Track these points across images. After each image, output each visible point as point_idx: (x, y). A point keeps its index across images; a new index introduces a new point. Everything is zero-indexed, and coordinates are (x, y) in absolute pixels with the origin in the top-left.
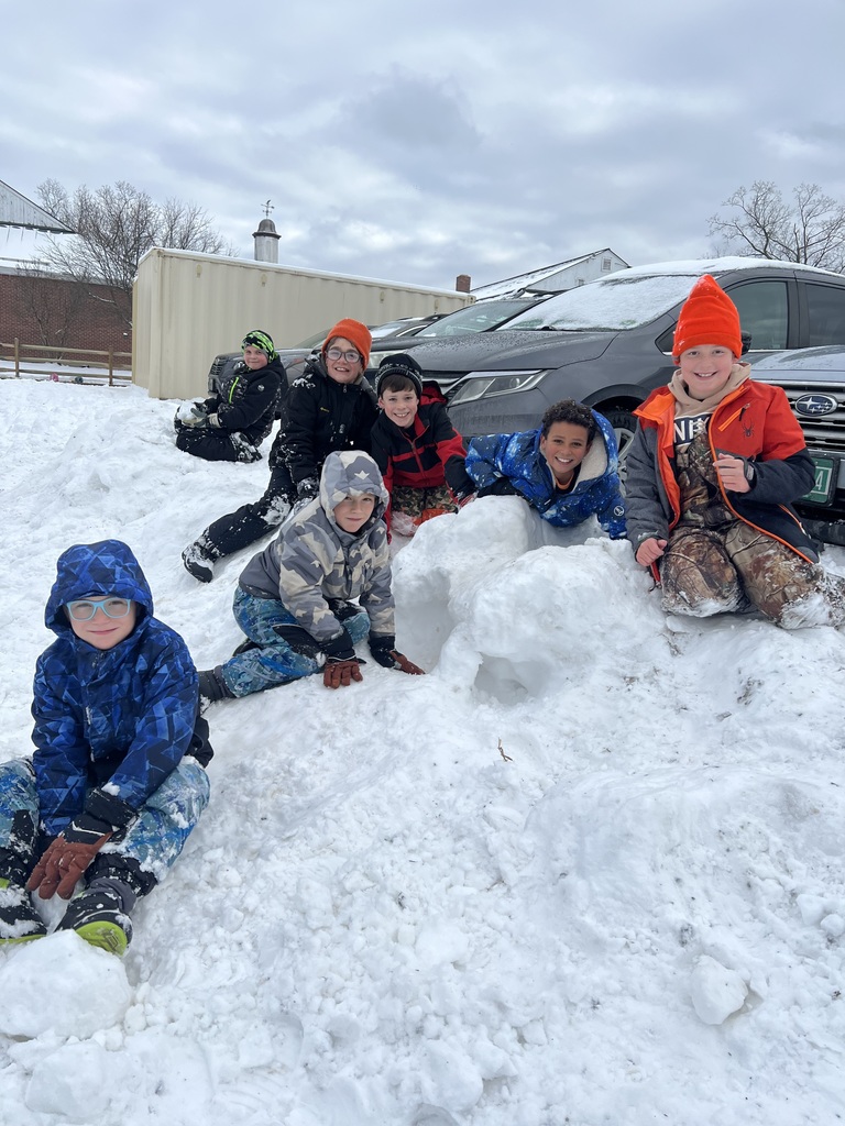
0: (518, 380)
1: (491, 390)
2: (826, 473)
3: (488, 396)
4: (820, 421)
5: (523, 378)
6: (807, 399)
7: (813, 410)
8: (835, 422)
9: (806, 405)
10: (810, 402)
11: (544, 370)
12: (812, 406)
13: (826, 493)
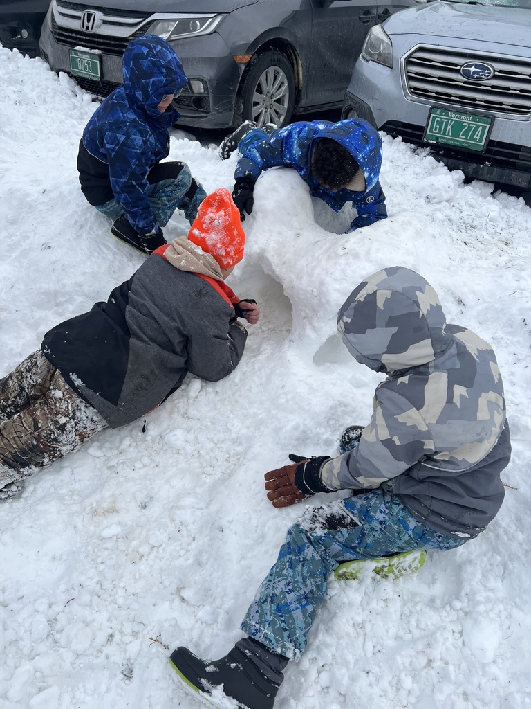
0: (198, 23)
1: (176, 32)
2: (484, 128)
3: (175, 37)
4: (480, 85)
5: (203, 21)
6: (471, 66)
7: (476, 76)
8: (493, 87)
9: (470, 71)
10: (473, 69)
11: (219, 14)
12: (474, 72)
13: (483, 144)
